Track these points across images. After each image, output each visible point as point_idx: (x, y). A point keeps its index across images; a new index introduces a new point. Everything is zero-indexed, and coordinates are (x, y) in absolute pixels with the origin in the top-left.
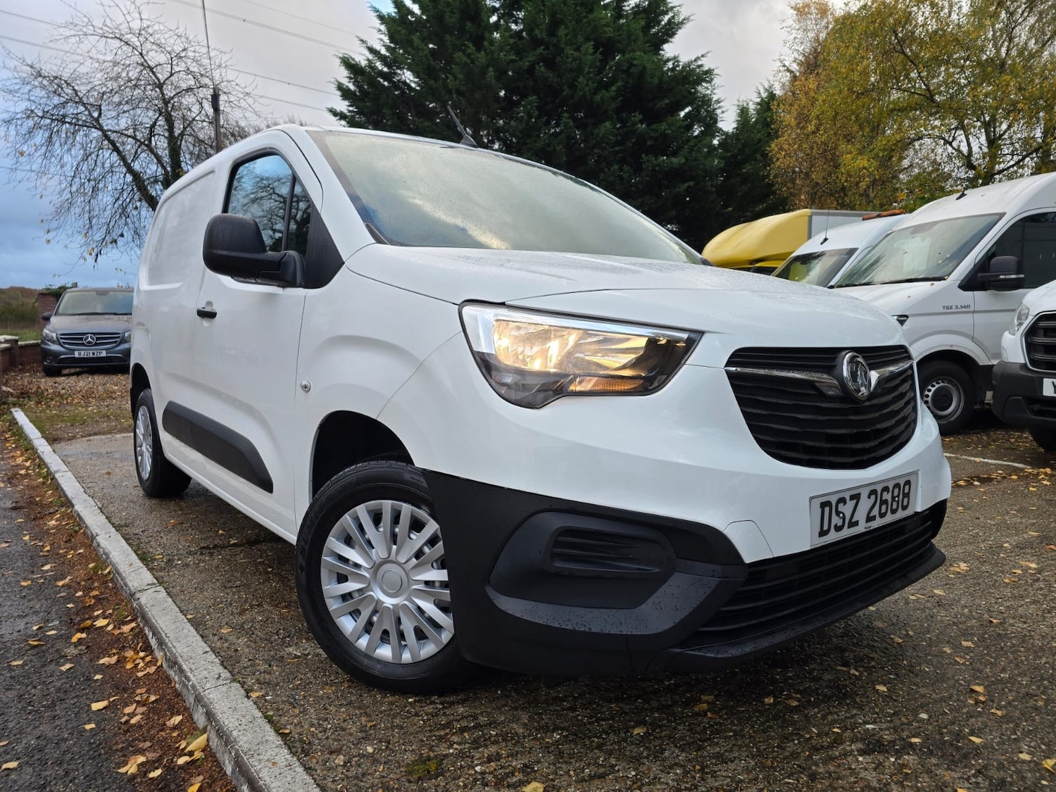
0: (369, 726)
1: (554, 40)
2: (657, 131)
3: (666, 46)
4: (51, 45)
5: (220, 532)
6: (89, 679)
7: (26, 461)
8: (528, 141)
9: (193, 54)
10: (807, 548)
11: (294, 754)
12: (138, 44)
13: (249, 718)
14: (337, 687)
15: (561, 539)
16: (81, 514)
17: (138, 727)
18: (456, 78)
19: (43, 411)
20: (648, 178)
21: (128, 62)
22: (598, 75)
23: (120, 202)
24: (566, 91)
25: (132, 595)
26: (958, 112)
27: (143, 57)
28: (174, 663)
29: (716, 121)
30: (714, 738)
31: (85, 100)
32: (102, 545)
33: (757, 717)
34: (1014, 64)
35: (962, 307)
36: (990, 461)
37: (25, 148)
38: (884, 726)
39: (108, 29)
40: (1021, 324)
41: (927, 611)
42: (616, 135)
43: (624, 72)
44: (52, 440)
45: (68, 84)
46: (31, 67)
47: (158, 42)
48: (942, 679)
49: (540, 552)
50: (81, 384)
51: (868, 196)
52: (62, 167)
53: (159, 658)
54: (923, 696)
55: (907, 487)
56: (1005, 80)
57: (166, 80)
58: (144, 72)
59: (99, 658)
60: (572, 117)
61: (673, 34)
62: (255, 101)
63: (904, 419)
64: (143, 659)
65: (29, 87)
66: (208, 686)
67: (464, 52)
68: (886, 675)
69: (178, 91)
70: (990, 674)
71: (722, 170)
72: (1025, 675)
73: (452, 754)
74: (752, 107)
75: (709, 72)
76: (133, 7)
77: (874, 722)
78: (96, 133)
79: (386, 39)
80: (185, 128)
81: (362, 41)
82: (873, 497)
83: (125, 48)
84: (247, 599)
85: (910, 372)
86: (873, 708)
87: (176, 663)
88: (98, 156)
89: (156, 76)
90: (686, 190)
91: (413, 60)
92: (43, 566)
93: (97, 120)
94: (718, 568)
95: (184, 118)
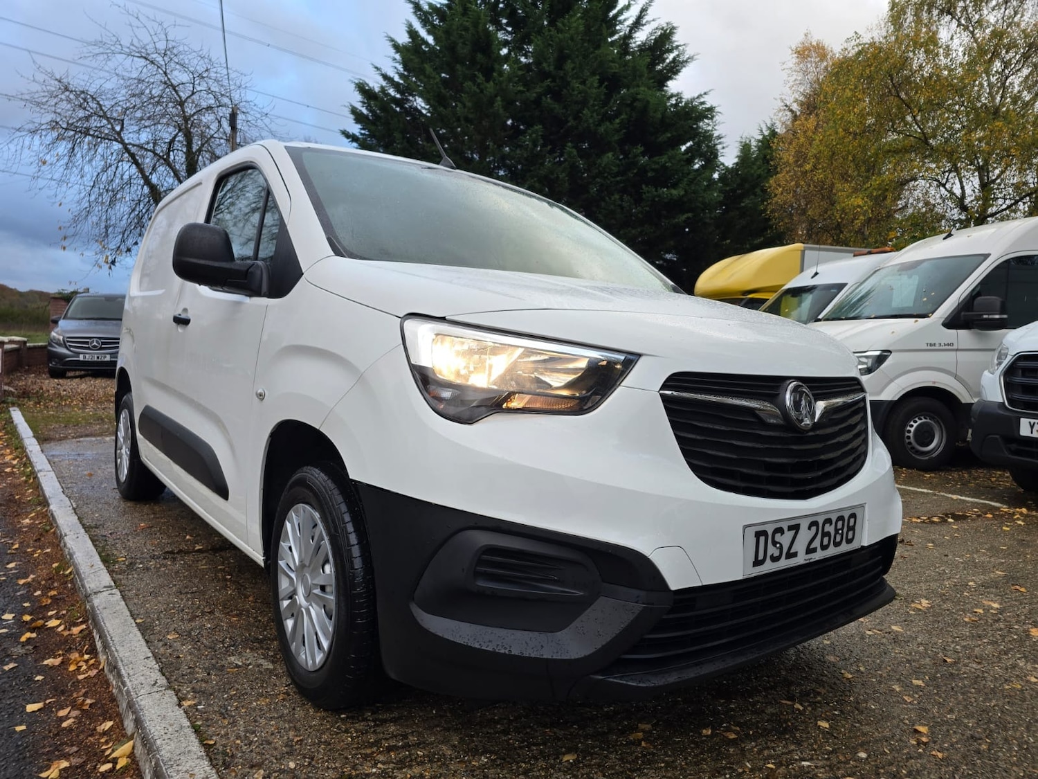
0: (295, 740)
1: (561, 73)
2: (658, 163)
3: (670, 83)
4: (80, 61)
5: (188, 537)
6: (30, 679)
7: (14, 459)
8: (532, 168)
9: (215, 75)
10: (739, 577)
11: (213, 766)
12: (163, 63)
13: (176, 727)
14: (271, 699)
15: (485, 557)
16: (55, 514)
17: (69, 731)
18: (464, 106)
19: (41, 411)
20: (647, 209)
21: (152, 80)
22: (603, 107)
23: (136, 213)
24: (571, 123)
25: (87, 596)
26: (952, 157)
27: (166, 76)
28: (114, 667)
29: (716, 156)
30: (644, 768)
31: (109, 114)
32: (68, 545)
33: (692, 748)
34: (1008, 110)
35: (945, 345)
36: (967, 499)
37: (48, 158)
38: (820, 764)
39: (134, 48)
40: (1000, 364)
41: (882, 647)
42: (618, 166)
43: (628, 105)
44: (42, 439)
45: (93, 99)
46: (60, 81)
47: (182, 62)
48: (886, 717)
49: (463, 570)
50: (83, 386)
51: (863, 233)
52: (82, 177)
53: (102, 661)
54: (865, 734)
55: (852, 520)
56: (998, 126)
57: (188, 98)
58: (168, 90)
59: (44, 659)
60: (576, 147)
61: (677, 72)
62: (271, 121)
63: (853, 451)
64: (87, 661)
65: (55, 100)
66: (142, 691)
67: (474, 82)
68: (830, 711)
69: (198, 109)
70: (937, 714)
71: (721, 204)
72: (973, 717)
73: (375, 773)
74: (754, 143)
75: (711, 109)
76: (160, 28)
77: (811, 760)
78: (117, 146)
79: (400, 68)
80: (203, 145)
81: (376, 68)
82: (814, 529)
83: (150, 67)
84: (200, 605)
85: (862, 404)
86: (812, 745)
87: (115, 667)
88: (117, 167)
89: (178, 94)
90: (685, 221)
91: (424, 87)
92: (8, 564)
93: (119, 133)
94: (642, 593)
95: (202, 135)
